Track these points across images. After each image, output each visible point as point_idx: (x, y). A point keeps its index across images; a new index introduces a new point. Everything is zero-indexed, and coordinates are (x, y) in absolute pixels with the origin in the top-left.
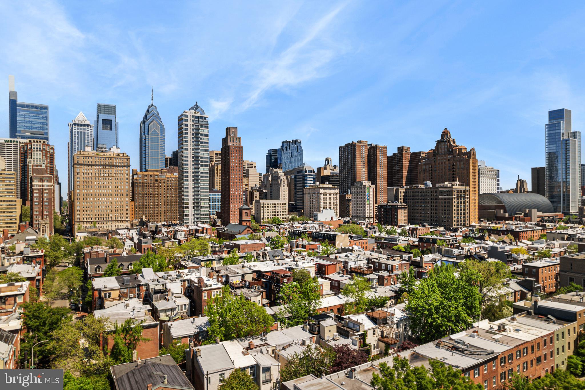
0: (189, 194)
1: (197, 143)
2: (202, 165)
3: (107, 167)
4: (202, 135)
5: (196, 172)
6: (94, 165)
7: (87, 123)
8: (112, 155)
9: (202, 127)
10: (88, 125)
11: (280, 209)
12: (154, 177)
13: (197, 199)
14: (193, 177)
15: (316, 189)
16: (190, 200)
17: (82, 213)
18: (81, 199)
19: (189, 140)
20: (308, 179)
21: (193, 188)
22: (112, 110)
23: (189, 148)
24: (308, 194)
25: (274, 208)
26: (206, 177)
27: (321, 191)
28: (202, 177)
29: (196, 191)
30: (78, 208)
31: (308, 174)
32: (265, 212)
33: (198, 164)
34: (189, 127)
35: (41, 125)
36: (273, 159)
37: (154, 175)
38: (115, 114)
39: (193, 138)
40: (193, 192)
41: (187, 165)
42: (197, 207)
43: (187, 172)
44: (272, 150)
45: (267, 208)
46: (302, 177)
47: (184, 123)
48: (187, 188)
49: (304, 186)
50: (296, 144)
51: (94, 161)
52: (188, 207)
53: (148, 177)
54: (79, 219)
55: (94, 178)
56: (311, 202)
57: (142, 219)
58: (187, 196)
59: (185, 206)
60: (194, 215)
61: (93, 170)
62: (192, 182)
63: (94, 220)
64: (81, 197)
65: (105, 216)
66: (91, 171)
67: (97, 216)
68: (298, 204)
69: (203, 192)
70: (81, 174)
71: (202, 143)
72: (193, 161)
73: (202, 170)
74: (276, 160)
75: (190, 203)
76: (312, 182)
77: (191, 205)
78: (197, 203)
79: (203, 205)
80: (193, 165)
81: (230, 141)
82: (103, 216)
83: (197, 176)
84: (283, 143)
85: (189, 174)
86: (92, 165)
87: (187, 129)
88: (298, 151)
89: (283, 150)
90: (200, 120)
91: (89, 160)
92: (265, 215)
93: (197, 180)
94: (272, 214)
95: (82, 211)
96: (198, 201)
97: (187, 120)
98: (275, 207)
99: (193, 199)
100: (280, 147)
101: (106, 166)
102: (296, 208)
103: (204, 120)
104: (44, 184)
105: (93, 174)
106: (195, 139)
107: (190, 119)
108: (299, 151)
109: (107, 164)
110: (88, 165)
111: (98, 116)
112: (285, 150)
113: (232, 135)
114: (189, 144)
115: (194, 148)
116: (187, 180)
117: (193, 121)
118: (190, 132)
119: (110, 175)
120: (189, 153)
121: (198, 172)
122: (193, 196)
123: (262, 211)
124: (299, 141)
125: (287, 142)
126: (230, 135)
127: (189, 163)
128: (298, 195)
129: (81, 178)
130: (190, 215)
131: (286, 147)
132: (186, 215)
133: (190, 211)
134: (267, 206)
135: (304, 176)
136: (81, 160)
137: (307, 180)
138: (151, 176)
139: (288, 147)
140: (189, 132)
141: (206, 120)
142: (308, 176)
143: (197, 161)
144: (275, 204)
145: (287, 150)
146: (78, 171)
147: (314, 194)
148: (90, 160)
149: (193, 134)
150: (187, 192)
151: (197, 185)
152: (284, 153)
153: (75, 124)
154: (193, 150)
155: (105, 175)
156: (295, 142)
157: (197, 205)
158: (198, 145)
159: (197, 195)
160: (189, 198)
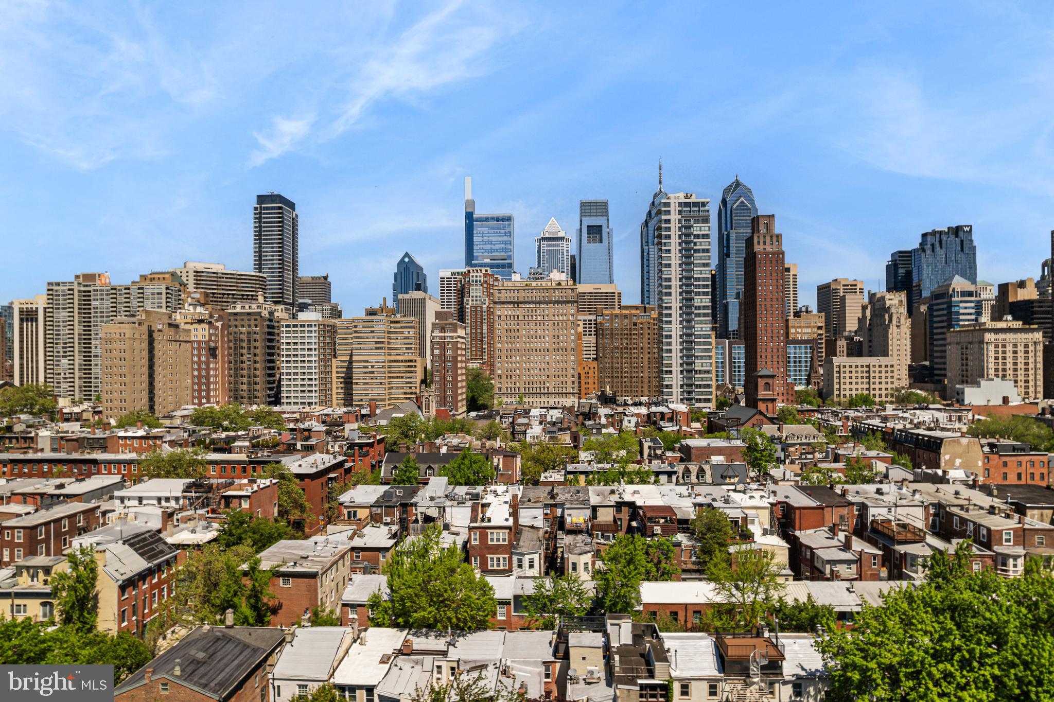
0: (674, 348)
1: (688, 253)
2: (698, 294)
3: (542, 306)
4: (697, 236)
5: (687, 307)
6: (522, 303)
7: (561, 234)
8: (549, 284)
9: (696, 221)
10: (562, 239)
11: (880, 378)
12: (631, 319)
13: (688, 357)
14: (681, 315)
15: (976, 334)
16: (675, 359)
17: (504, 379)
18: (504, 358)
19: (672, 248)
20: (962, 311)
21: (681, 336)
22: (601, 208)
23: (673, 262)
24: (958, 343)
25: (865, 375)
26: (705, 315)
27: (988, 336)
28: (698, 315)
29: (687, 342)
30: (499, 372)
31: (960, 299)
32: (845, 383)
33: (689, 292)
34: (672, 225)
35: (503, 246)
36: (901, 271)
37: (630, 314)
38: (607, 215)
39: (680, 244)
40: (681, 344)
41: (670, 294)
42: (688, 371)
43: (670, 308)
44: (900, 252)
45: (848, 375)
46: (945, 306)
47: (664, 217)
48: (670, 337)
49: (950, 326)
50: (957, 236)
51: (522, 296)
52: (671, 372)
53: (621, 319)
54: (500, 389)
55: (521, 323)
56: (965, 360)
57: (603, 392)
58: (670, 351)
59: (665, 369)
60: (682, 386)
61: (520, 311)
62: (679, 326)
63: (522, 391)
64: (504, 354)
65: (539, 385)
66: (518, 313)
67: (527, 386)
68: (936, 366)
69: (699, 344)
70: (503, 318)
71: (697, 251)
72: (681, 287)
73: (697, 301)
74: (909, 274)
75: (674, 365)
76: (973, 317)
77: (676, 369)
78: (688, 364)
79: (700, 368)
80: (681, 294)
81: (759, 243)
82: (535, 386)
83: (688, 314)
84: (924, 236)
85: (673, 312)
86: (518, 303)
87: (669, 229)
88: (962, 250)
89: (923, 250)
90: (693, 209)
91: (514, 296)
92: (845, 389)
93: (688, 321)
94: (859, 386)
95: (504, 377)
96: (690, 360)
97: (668, 213)
98: (869, 372)
99: (681, 357)
100: (918, 246)
101: (540, 303)
102: (932, 375)
103: (702, 209)
104: (446, 334)
105: (521, 318)
106: (684, 245)
107: (674, 209)
108: (966, 250)
109: (542, 299)
110: (513, 303)
111: (581, 221)
112: (928, 252)
113: (763, 231)
114: (672, 255)
115: (683, 263)
116: (670, 322)
117: (680, 212)
118: (674, 233)
119: (546, 318)
120: (673, 273)
121: (690, 307)
122: (681, 351)
123: (836, 380)
124: (966, 229)
125: (934, 233)
126: (759, 231)
127: (673, 291)
128: (937, 346)
129: (503, 324)
130: (674, 386)
131: (933, 245)
132: (667, 386)
133: (675, 380)
134: (847, 369)
135: (950, 305)
136: (504, 296)
137: (958, 313)
138: (625, 317)
139: (937, 245)
140: (672, 233)
141: (706, 208)
142: (962, 305)
143: (688, 285)
144: (868, 366)
145: (933, 251)
146: (498, 313)
147: (971, 343)
148: (516, 295)
149: (680, 237)
150: (669, 344)
151: (689, 331)
152: (926, 259)
153: (544, 239)
154: (680, 265)
155: (539, 318)
156: (956, 231)
157: (689, 368)
158: (689, 257)
159: (687, 350)
160: (673, 354)
